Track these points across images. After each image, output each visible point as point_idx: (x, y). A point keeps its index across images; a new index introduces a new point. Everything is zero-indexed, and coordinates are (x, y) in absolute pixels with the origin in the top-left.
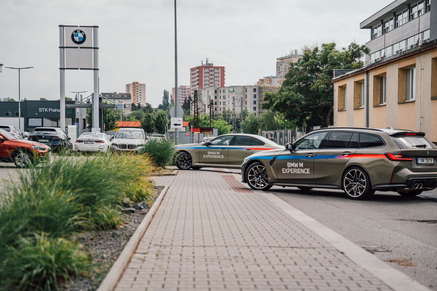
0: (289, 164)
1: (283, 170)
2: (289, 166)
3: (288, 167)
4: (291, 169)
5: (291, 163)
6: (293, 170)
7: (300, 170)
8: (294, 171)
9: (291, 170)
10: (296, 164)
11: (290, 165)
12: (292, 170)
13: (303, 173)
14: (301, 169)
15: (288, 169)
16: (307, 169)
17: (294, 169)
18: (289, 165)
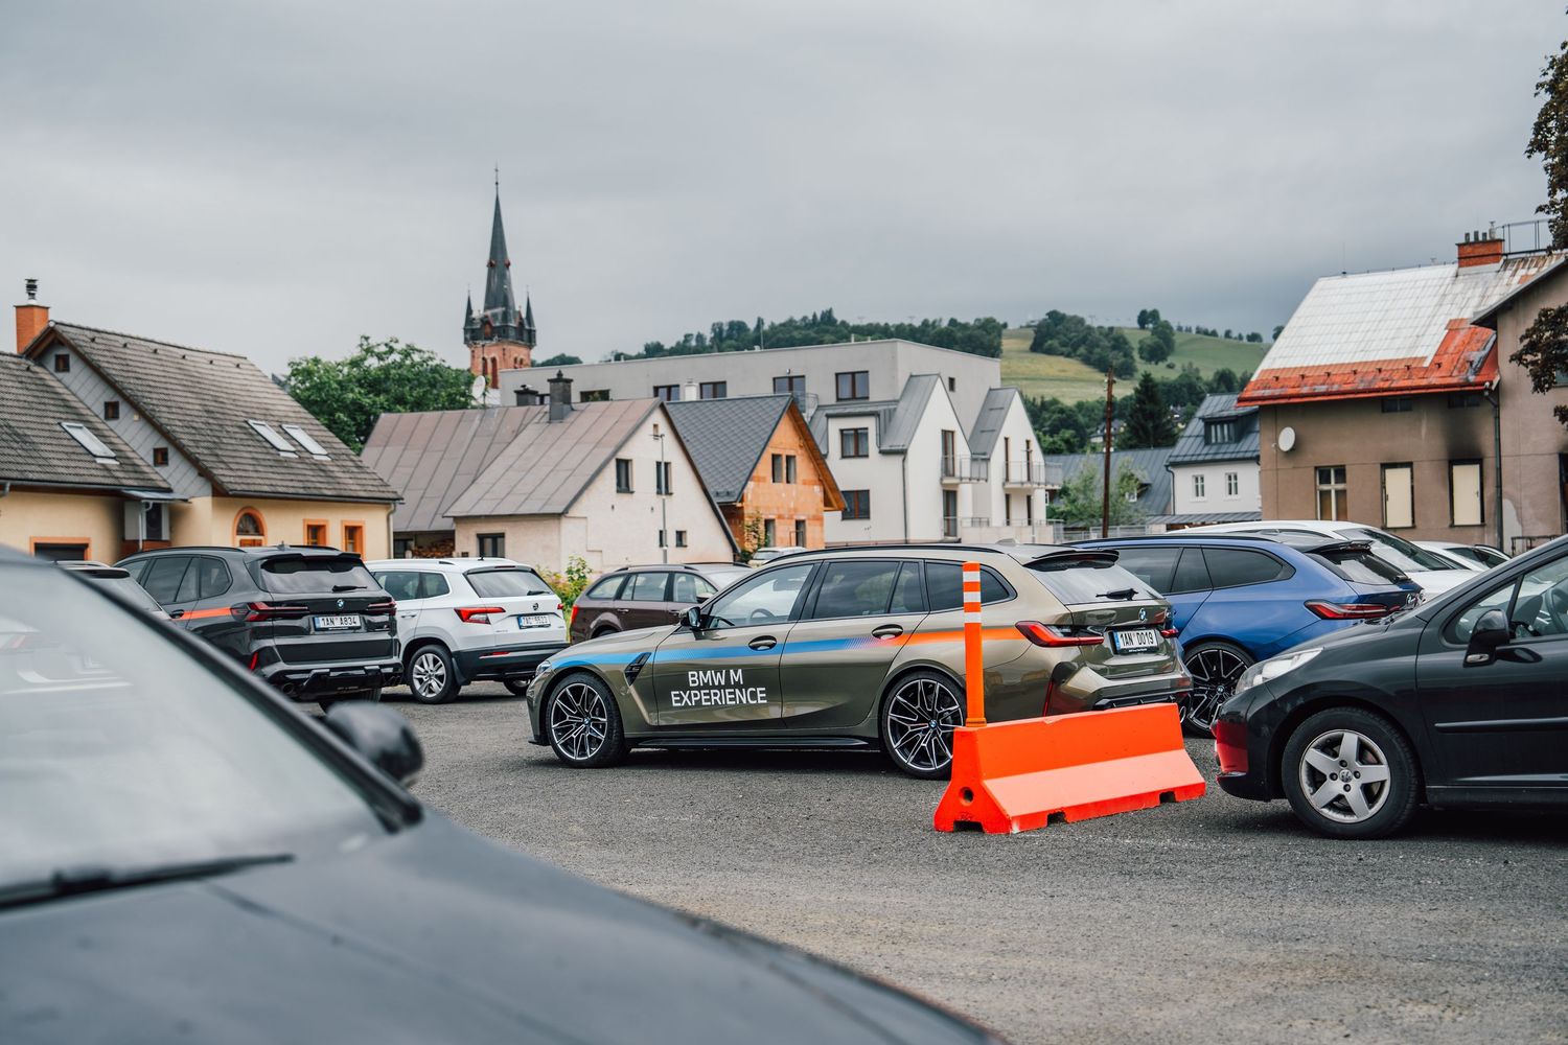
0: (693, 676)
1: (675, 695)
2: (694, 682)
3: (691, 685)
4: (702, 692)
5: (701, 673)
6: (709, 694)
7: (734, 693)
8: (713, 698)
9: (702, 695)
10: (719, 674)
11: (698, 678)
12: (705, 694)
13: (745, 702)
14: (737, 690)
15: (693, 692)
16: (759, 689)
17: (712, 691)
18: (695, 679)
